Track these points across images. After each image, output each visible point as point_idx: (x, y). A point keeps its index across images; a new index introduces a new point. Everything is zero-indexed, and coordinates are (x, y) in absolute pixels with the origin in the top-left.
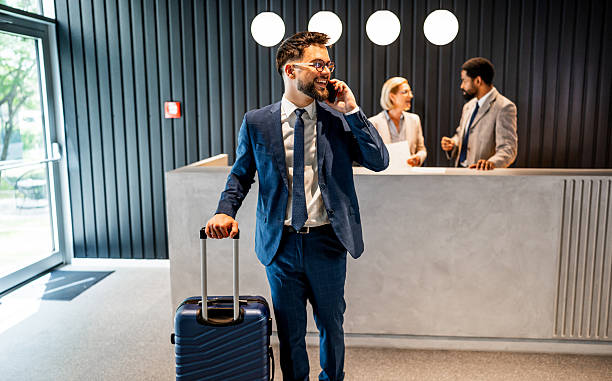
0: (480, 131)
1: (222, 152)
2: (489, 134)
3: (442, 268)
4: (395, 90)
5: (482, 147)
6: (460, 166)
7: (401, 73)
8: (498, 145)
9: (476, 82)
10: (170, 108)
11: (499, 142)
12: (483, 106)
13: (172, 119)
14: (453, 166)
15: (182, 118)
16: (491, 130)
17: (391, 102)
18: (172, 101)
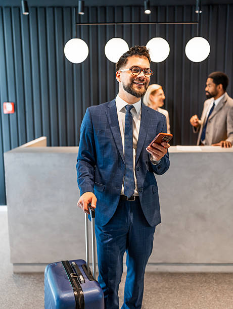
0: (216, 121)
1: (42, 136)
2: (222, 124)
3: (201, 216)
4: (154, 93)
5: (217, 133)
6: (201, 144)
7: (158, 82)
8: (228, 133)
9: (218, 88)
10: (7, 107)
11: (229, 130)
12: (218, 105)
13: (9, 114)
14: (196, 145)
15: (15, 114)
16: (224, 122)
17: (151, 100)
18: (8, 102)
